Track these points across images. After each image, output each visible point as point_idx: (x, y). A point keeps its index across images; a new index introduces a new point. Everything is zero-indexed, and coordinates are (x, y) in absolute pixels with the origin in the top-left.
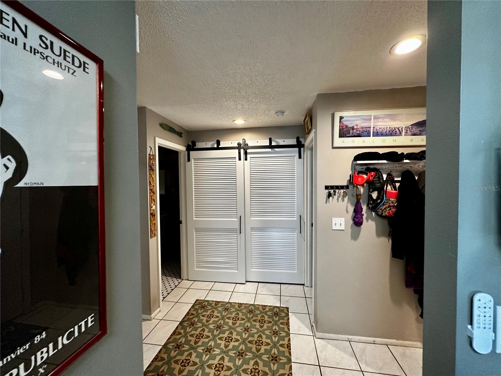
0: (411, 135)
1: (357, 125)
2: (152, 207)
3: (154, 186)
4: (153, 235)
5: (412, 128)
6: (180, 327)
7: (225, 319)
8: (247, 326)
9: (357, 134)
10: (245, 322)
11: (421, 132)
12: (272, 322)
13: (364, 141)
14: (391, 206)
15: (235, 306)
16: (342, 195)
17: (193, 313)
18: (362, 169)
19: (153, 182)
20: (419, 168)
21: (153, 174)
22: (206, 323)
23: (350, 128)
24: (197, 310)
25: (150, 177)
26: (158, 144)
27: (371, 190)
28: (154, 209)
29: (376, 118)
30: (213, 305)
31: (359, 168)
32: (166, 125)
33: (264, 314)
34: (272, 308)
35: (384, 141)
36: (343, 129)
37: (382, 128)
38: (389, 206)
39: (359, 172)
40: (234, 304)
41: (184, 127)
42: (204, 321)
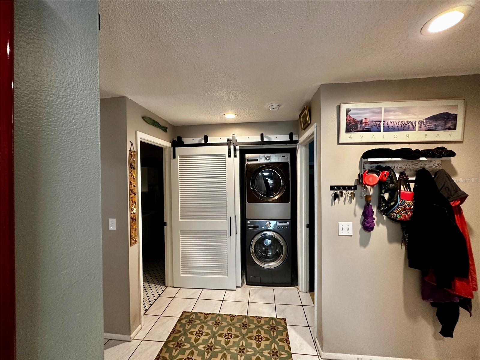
0: (426, 131)
1: (365, 119)
2: (132, 210)
3: (135, 186)
4: (134, 241)
5: (426, 122)
6: (165, 349)
7: (216, 337)
8: (242, 346)
9: (366, 128)
10: (239, 340)
11: (436, 127)
12: (270, 339)
13: (373, 137)
14: (407, 209)
15: (226, 318)
16: (349, 197)
17: (179, 329)
18: (372, 167)
19: (134, 181)
20: (434, 167)
21: (134, 172)
22: (194, 343)
23: (358, 121)
24: (183, 326)
25: (131, 176)
26: (140, 138)
27: (383, 191)
28: (135, 212)
29: (386, 111)
30: (202, 318)
31: (368, 166)
32: (149, 118)
33: (259, 329)
34: (267, 320)
35: (396, 136)
36: (350, 123)
37: (393, 122)
38: (405, 210)
39: (370, 171)
40: (226, 316)
41: (169, 122)
42: (193, 340)
